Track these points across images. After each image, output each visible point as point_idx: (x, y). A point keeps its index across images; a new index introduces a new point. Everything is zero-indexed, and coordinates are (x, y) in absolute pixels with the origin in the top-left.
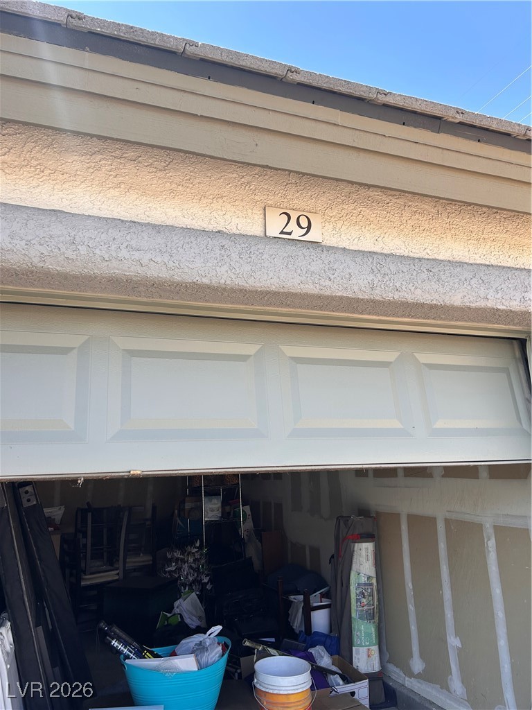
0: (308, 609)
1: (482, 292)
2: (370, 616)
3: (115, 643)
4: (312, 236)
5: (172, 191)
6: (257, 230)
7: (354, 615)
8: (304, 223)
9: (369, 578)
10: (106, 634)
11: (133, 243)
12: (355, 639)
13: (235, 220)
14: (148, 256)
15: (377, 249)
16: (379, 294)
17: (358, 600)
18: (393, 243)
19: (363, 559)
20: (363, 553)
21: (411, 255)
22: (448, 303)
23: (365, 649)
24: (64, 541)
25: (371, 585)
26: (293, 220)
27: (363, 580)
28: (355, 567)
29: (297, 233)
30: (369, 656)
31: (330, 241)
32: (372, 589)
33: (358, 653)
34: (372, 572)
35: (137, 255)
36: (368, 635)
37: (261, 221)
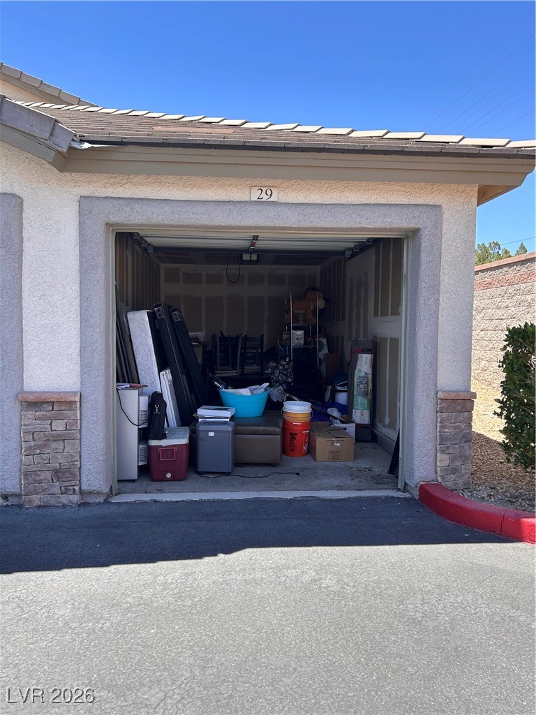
0: (334, 392)
1: (358, 220)
2: (366, 394)
3: (216, 383)
4: (274, 198)
5: (211, 185)
6: (247, 198)
7: (355, 393)
8: (269, 193)
9: (366, 374)
10: (211, 379)
11: (194, 211)
12: (355, 406)
13: (237, 195)
14: (200, 216)
15: (306, 201)
16: (302, 225)
17: (358, 385)
18: (315, 197)
19: (364, 364)
20: (364, 360)
21: (324, 202)
22: (339, 226)
23: (360, 411)
24: (204, 352)
25: (368, 378)
26: (264, 192)
27: (363, 374)
28: (358, 367)
29: (265, 198)
30: (362, 415)
31: (283, 199)
32: (367, 381)
33: (355, 413)
34: (369, 371)
35: (196, 216)
36: (362, 404)
37: (249, 194)
